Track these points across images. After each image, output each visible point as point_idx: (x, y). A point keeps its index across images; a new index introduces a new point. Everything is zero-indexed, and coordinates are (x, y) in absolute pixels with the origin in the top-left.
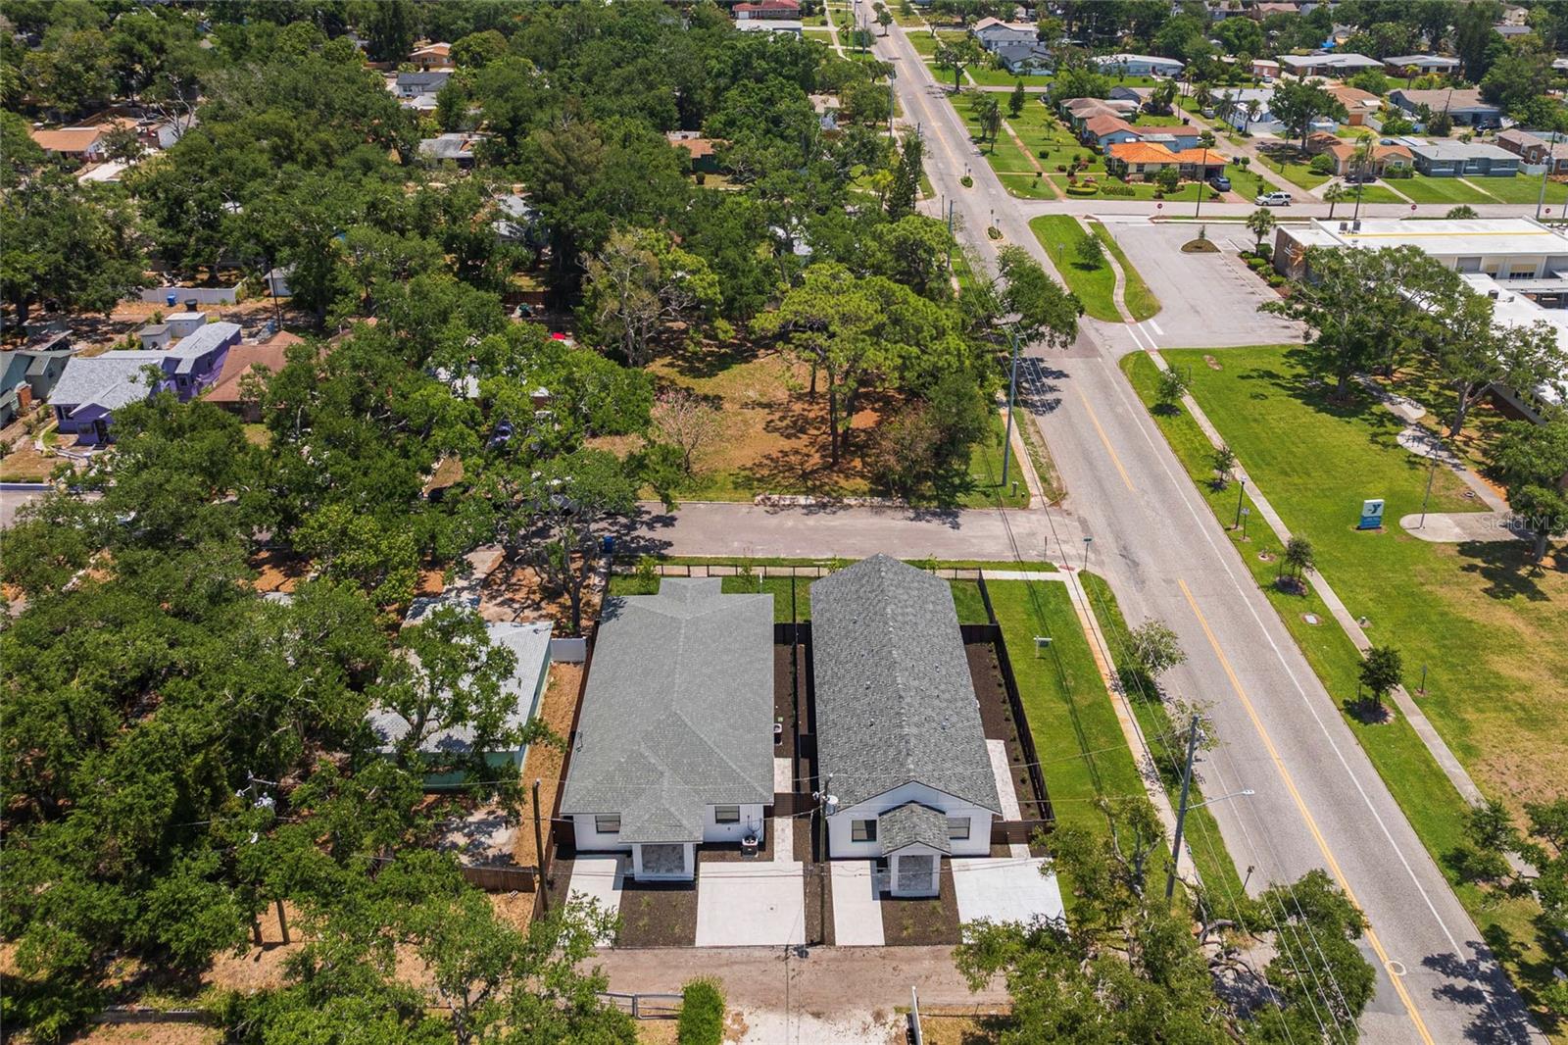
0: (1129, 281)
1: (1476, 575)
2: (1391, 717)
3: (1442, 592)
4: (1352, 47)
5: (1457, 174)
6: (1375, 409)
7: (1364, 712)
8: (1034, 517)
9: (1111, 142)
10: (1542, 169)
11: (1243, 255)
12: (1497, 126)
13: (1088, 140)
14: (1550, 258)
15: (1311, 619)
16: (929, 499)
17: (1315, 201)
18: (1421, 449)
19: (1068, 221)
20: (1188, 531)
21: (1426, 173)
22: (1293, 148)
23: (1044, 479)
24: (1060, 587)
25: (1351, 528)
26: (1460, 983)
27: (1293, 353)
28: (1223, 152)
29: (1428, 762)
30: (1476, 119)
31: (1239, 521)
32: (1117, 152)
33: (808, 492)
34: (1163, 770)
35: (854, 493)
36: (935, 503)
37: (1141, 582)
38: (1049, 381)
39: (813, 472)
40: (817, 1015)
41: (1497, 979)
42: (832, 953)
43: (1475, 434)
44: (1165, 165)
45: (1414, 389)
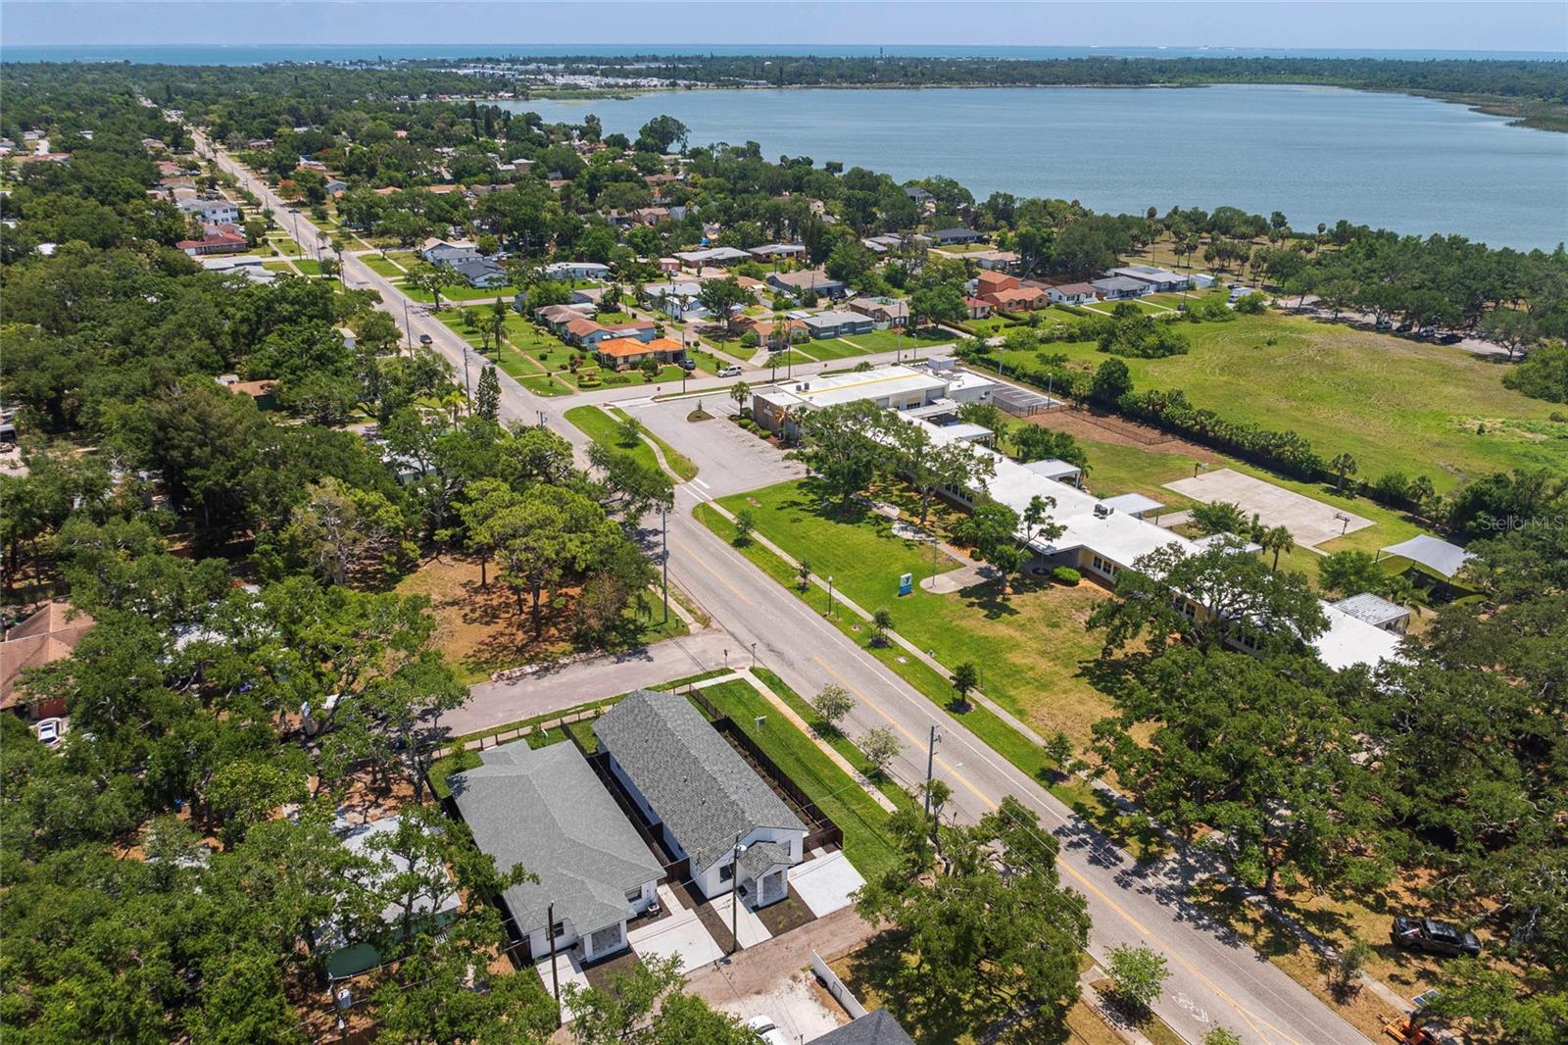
0: (664, 451)
1: (976, 608)
2: (973, 706)
3: (963, 623)
4: (723, 242)
5: (836, 335)
6: (870, 514)
7: (958, 707)
8: (698, 639)
9: (592, 341)
10: (886, 324)
11: (732, 418)
12: (843, 296)
13: (572, 341)
14: (928, 391)
15: (902, 660)
16: (620, 644)
17: (755, 368)
18: (908, 535)
19: (592, 410)
20: (801, 623)
21: (817, 338)
22: (719, 328)
23: (690, 611)
24: (741, 682)
25: (895, 596)
26: (1075, 838)
27: (801, 485)
28: (673, 340)
29: (1004, 725)
30: (829, 292)
31: (828, 608)
32: (605, 349)
33: (530, 661)
34: (870, 778)
35: (564, 654)
36: (626, 647)
37: (791, 665)
38: (652, 539)
39: (524, 646)
40: (758, 993)
41: (1089, 829)
42: (745, 954)
43: (934, 519)
44: (644, 355)
45: (884, 493)
